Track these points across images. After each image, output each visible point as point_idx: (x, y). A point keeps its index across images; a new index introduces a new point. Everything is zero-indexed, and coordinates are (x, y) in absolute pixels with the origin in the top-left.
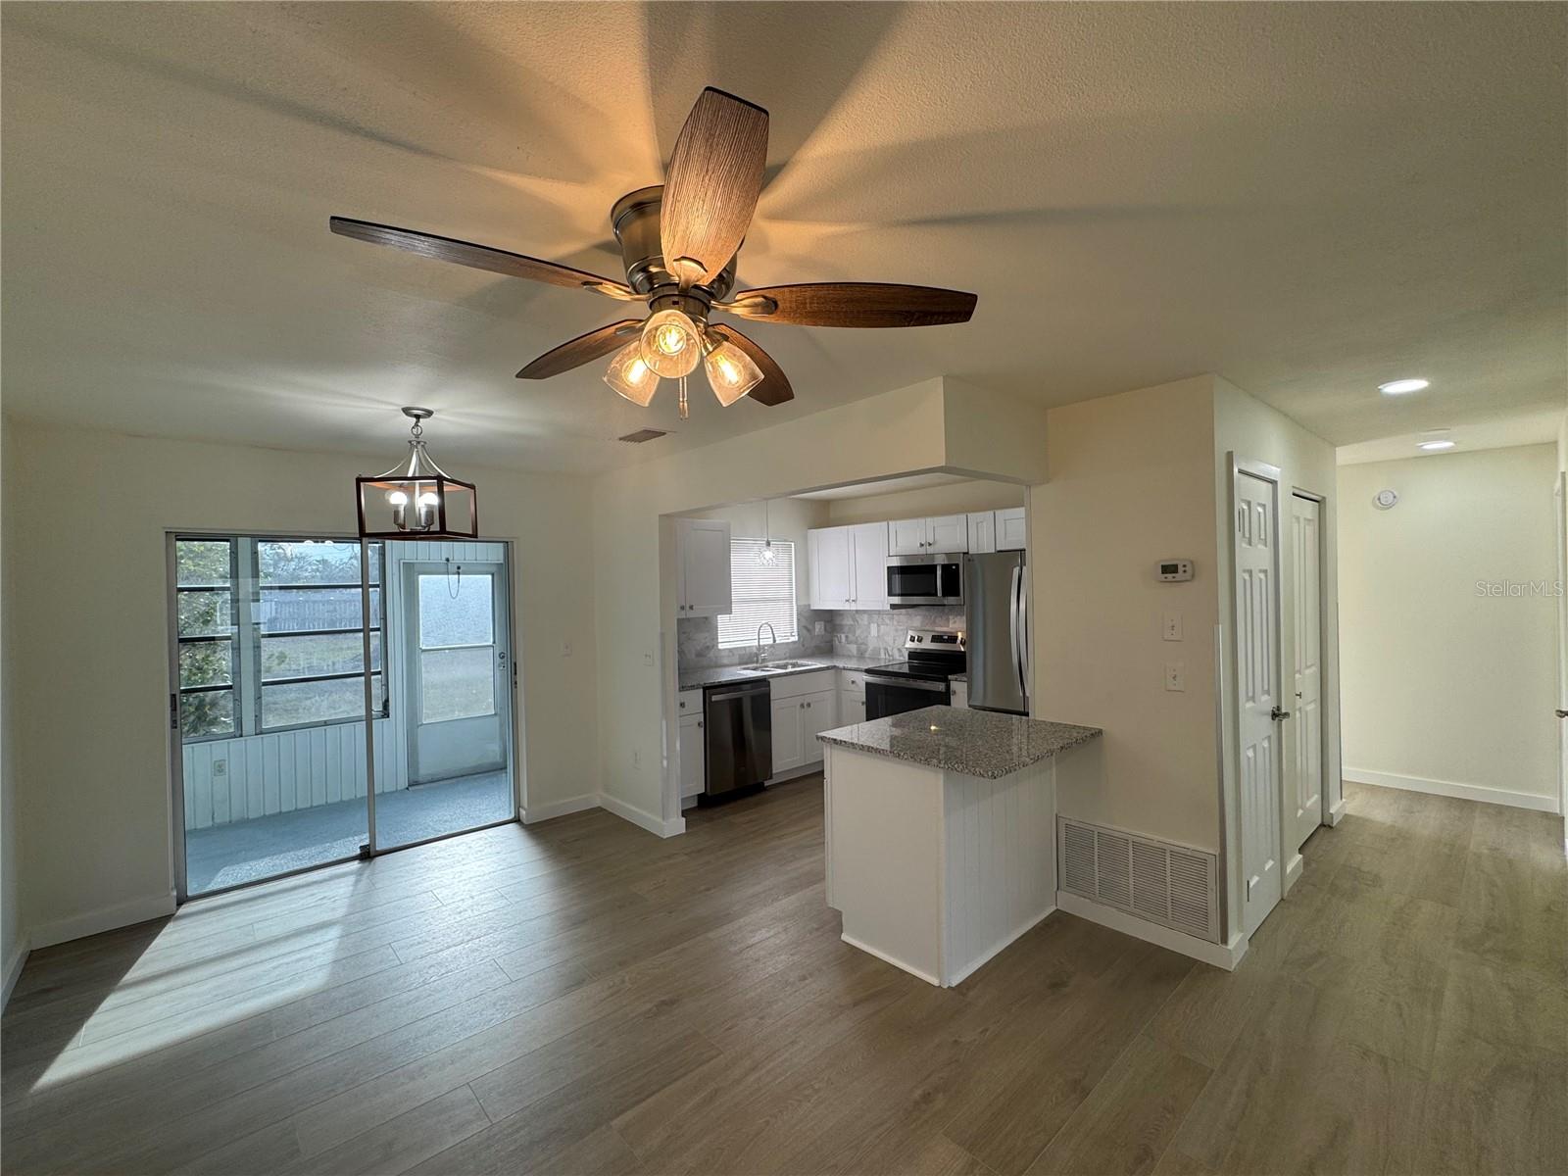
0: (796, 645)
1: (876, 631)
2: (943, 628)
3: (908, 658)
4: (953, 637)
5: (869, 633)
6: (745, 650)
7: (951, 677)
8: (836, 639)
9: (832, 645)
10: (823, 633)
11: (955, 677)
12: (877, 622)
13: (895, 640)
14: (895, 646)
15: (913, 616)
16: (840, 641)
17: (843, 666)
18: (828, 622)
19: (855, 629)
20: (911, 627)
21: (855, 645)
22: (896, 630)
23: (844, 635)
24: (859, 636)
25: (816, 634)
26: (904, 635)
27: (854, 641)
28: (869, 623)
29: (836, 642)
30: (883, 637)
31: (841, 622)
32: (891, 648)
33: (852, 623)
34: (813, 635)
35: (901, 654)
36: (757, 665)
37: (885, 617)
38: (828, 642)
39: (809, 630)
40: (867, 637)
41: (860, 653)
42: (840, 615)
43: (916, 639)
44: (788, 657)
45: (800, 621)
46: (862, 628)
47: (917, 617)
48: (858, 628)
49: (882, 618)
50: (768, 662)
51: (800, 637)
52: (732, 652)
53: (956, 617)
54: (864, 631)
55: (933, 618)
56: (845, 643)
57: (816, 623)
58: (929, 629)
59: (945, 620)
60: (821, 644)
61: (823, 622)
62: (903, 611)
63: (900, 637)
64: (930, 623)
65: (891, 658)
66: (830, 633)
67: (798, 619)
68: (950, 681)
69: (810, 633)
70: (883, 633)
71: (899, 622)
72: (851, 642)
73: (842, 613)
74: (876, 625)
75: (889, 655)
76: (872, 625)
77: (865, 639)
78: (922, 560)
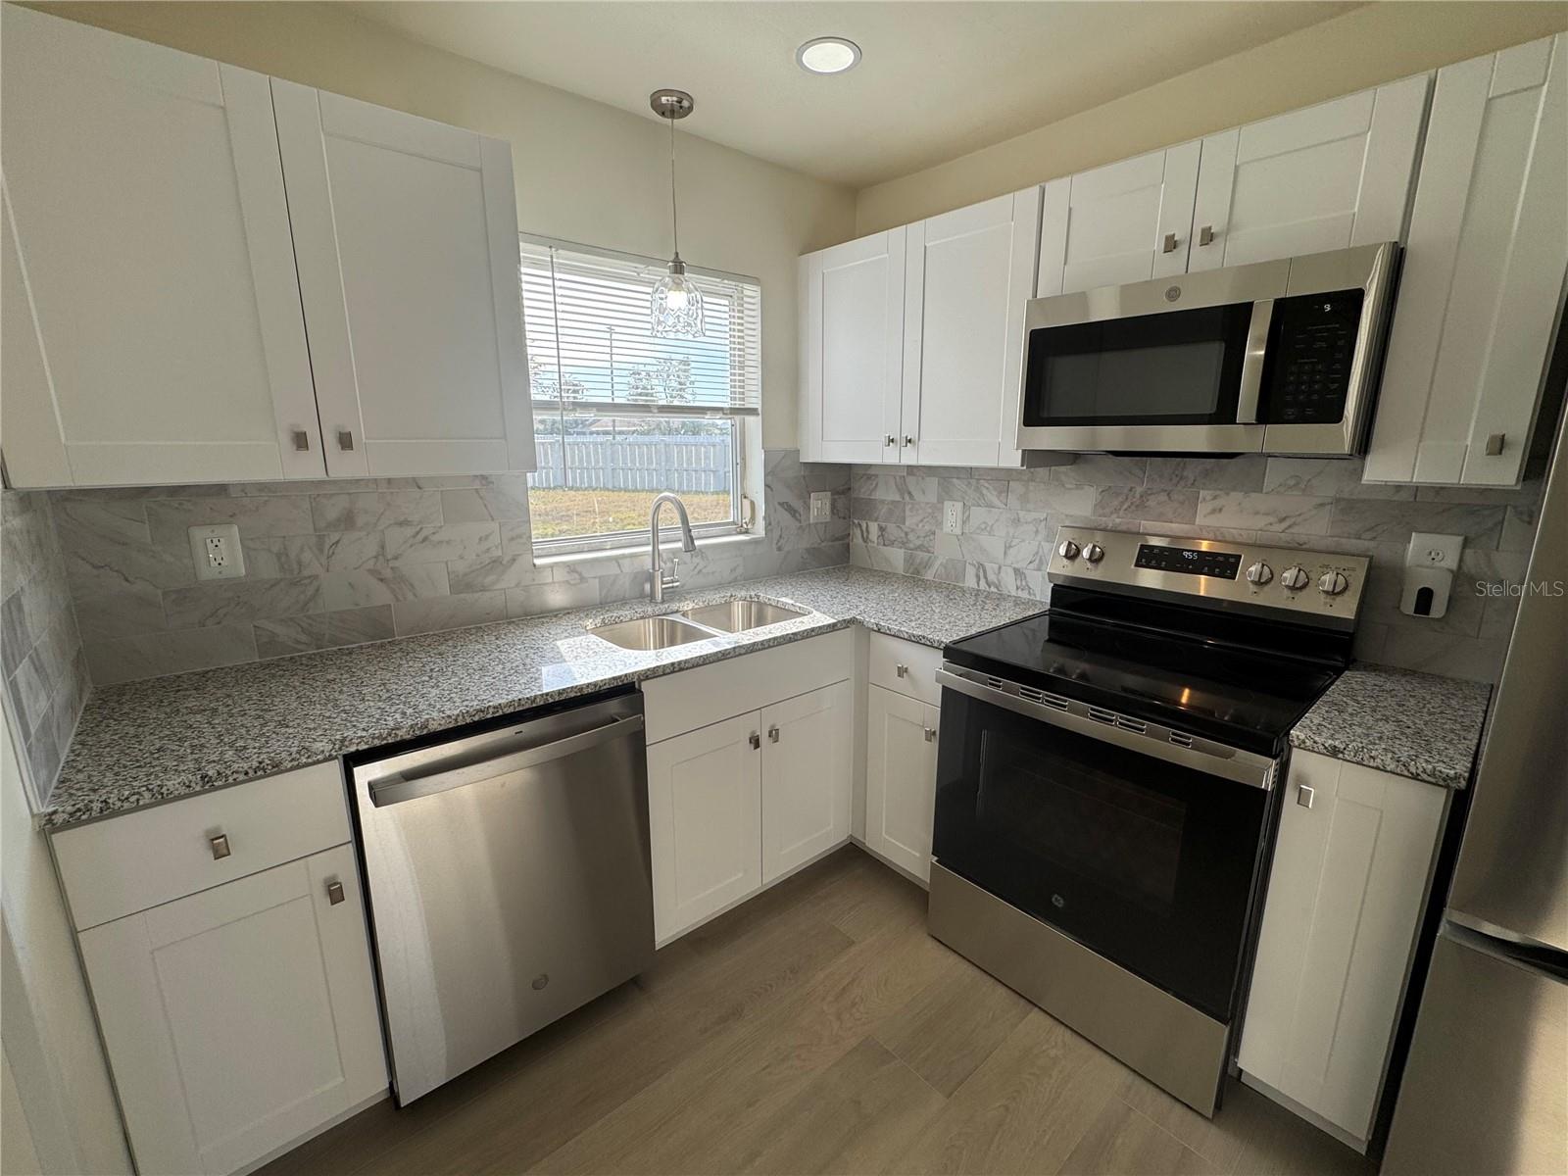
0: (761, 550)
1: (959, 522)
2: (1173, 525)
3: (1049, 601)
4: (1221, 559)
5: (940, 524)
6: (619, 566)
7: (1302, 737)
8: (858, 532)
9: (849, 544)
10: (828, 520)
11: (1330, 742)
12: (964, 498)
13: (1010, 547)
14: (1008, 562)
15: (1068, 486)
16: (867, 537)
17: (877, 621)
18: (838, 493)
19: (904, 511)
20: (1064, 517)
21: (903, 550)
22: (1013, 521)
23: (876, 524)
24: (913, 530)
25: (811, 521)
26: (1036, 535)
27: (900, 540)
28: (941, 501)
29: (857, 539)
30: (974, 536)
31: (870, 495)
32: (996, 566)
33: (897, 498)
34: (804, 524)
35: (1024, 583)
36: (650, 610)
37: (986, 485)
38: (837, 539)
39: (795, 511)
40: (934, 533)
41: (911, 571)
42: (869, 477)
43: (1086, 553)
44: (739, 578)
45: (772, 490)
46: (920, 512)
47: (1082, 489)
48: (911, 510)
49: (977, 489)
50: (680, 601)
51: (772, 530)
52: (577, 572)
53: (1228, 494)
54: (925, 520)
55: (1137, 495)
56: (878, 544)
57: (812, 495)
58: (1120, 524)
59: (1182, 503)
60: (823, 544)
61: (829, 493)
62: (1042, 472)
63: (1023, 541)
64: (1125, 506)
65: (993, 589)
66: (844, 518)
67: (767, 486)
68: (1294, 749)
69: (797, 520)
70: (978, 528)
71: (1024, 499)
72: (892, 544)
73: (873, 473)
74: (959, 505)
75: (987, 583)
76: (948, 504)
77: (928, 538)
78: (1173, 294)
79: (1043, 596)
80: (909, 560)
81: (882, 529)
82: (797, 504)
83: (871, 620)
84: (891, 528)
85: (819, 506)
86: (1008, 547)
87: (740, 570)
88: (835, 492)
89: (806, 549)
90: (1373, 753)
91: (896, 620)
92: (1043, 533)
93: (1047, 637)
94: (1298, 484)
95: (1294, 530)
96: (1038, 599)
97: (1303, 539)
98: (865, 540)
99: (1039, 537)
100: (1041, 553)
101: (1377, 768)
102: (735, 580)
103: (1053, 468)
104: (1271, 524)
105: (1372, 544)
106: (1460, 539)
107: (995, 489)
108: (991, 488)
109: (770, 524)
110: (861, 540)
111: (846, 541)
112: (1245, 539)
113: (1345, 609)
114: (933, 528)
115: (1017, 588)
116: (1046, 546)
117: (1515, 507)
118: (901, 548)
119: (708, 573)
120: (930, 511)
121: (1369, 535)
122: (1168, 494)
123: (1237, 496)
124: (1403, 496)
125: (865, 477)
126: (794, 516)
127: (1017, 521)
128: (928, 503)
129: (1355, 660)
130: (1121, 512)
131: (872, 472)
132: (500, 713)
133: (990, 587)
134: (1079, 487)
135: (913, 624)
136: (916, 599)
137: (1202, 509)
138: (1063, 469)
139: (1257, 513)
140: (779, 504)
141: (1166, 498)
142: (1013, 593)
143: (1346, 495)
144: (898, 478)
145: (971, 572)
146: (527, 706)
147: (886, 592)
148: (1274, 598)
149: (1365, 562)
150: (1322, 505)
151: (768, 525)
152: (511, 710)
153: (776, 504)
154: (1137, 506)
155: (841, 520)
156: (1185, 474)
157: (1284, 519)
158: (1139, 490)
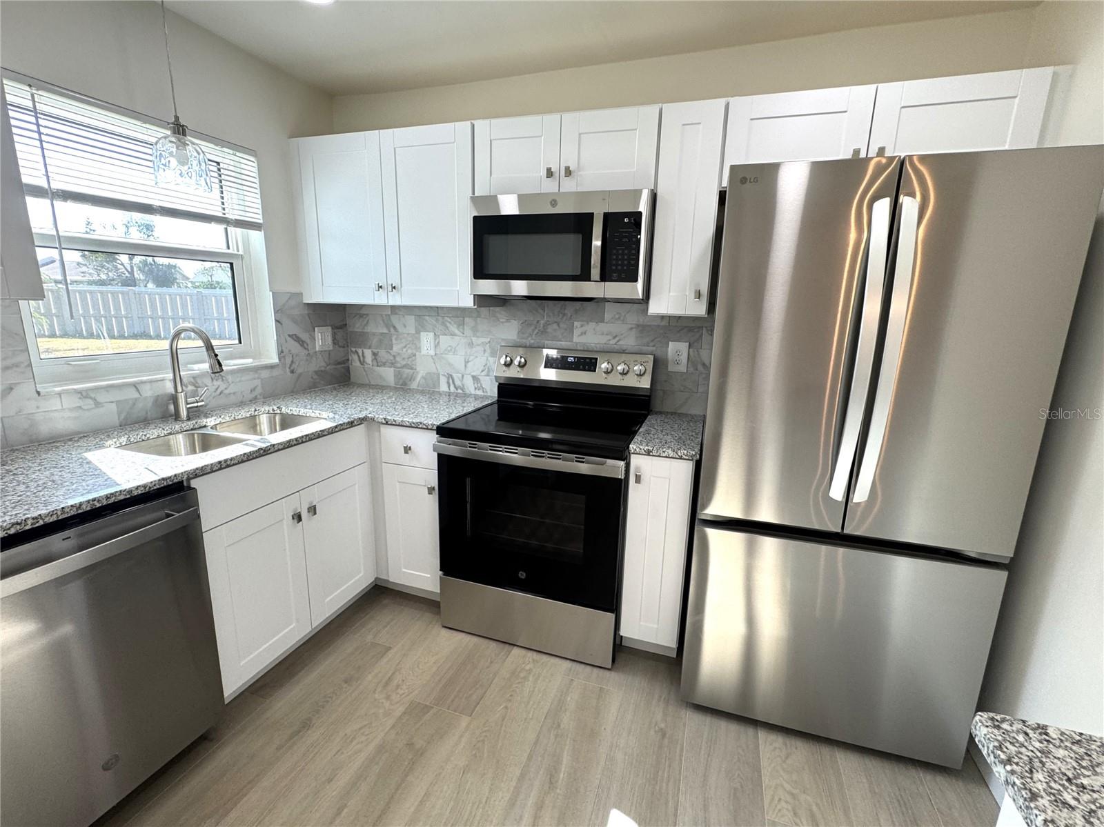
0: (276, 372)
1: (432, 345)
2: (563, 343)
3: (496, 395)
4: (588, 360)
5: (418, 349)
6: (138, 390)
7: (635, 447)
8: (355, 357)
9: (349, 367)
10: (331, 348)
11: (646, 447)
12: (434, 329)
13: (468, 362)
14: (467, 372)
15: (501, 320)
16: (364, 361)
17: (384, 416)
18: (337, 328)
19: (391, 340)
20: (500, 340)
21: (392, 369)
22: (469, 344)
23: (370, 351)
24: (399, 354)
25: (317, 349)
26: (484, 353)
27: (390, 361)
28: (418, 332)
29: (355, 363)
30: (444, 356)
31: (364, 328)
32: (460, 375)
33: (385, 331)
34: (311, 352)
35: (479, 385)
36: (177, 427)
37: (449, 320)
38: (339, 363)
39: (303, 342)
40: (415, 355)
41: (400, 383)
42: (361, 316)
43: (516, 362)
44: (258, 396)
45: (281, 324)
46: (403, 340)
47: (510, 322)
48: (396, 339)
49: (443, 324)
50: (206, 417)
51: (284, 357)
52: (91, 398)
53: (588, 324)
54: (408, 346)
55: (542, 326)
56: (373, 365)
57: (316, 329)
58: (534, 343)
59: (566, 330)
60: (328, 368)
61: (330, 328)
62: (484, 310)
63: (477, 357)
64: (535, 332)
65: (460, 391)
66: (344, 347)
67: (277, 321)
68: (632, 456)
69: (305, 349)
70: (446, 350)
71: (475, 330)
72: (384, 364)
73: (365, 313)
74: (431, 335)
75: (455, 387)
76: (423, 334)
77: (410, 359)
78: (554, 203)
79: (492, 392)
80: (398, 375)
81: (374, 354)
82: (304, 336)
83: (380, 417)
84: (382, 353)
85: (322, 339)
86: (467, 362)
87: (259, 390)
88: (334, 328)
89: (316, 372)
90: (664, 450)
91: (398, 415)
92: (488, 351)
93: (497, 418)
94: (619, 318)
95: (621, 343)
96: (489, 394)
97: (625, 347)
98: (362, 363)
99: (486, 354)
100: (488, 365)
101: (666, 457)
102: (256, 398)
103: (491, 308)
104: (610, 340)
105: (654, 348)
106: (688, 344)
107: (455, 323)
108: (452, 323)
109: (282, 352)
110: (358, 364)
111: (346, 365)
112: (598, 348)
113: (645, 383)
114: (414, 351)
115: (475, 389)
116: (491, 360)
117: (706, 327)
118: (391, 367)
119: (230, 394)
120: (411, 339)
121: (651, 344)
122: (558, 325)
123: (592, 325)
124: (664, 323)
125: (358, 316)
126: (302, 345)
127: (471, 345)
128: (408, 334)
129: (651, 411)
130: (534, 336)
131: (363, 311)
132: (41, 523)
133: (457, 390)
134: (508, 321)
135: (412, 416)
136: (408, 401)
137: (577, 332)
138: (498, 309)
139: (603, 334)
140: (289, 335)
141: (557, 328)
142: (473, 392)
143: (641, 323)
144: (384, 316)
145: (443, 381)
146: (72, 513)
147: (385, 398)
148: (615, 380)
149: (652, 357)
150: (631, 329)
151: (281, 353)
152: (54, 518)
153: (286, 335)
154: (542, 332)
155: (342, 349)
156: (566, 311)
157: (615, 337)
158: (542, 322)
